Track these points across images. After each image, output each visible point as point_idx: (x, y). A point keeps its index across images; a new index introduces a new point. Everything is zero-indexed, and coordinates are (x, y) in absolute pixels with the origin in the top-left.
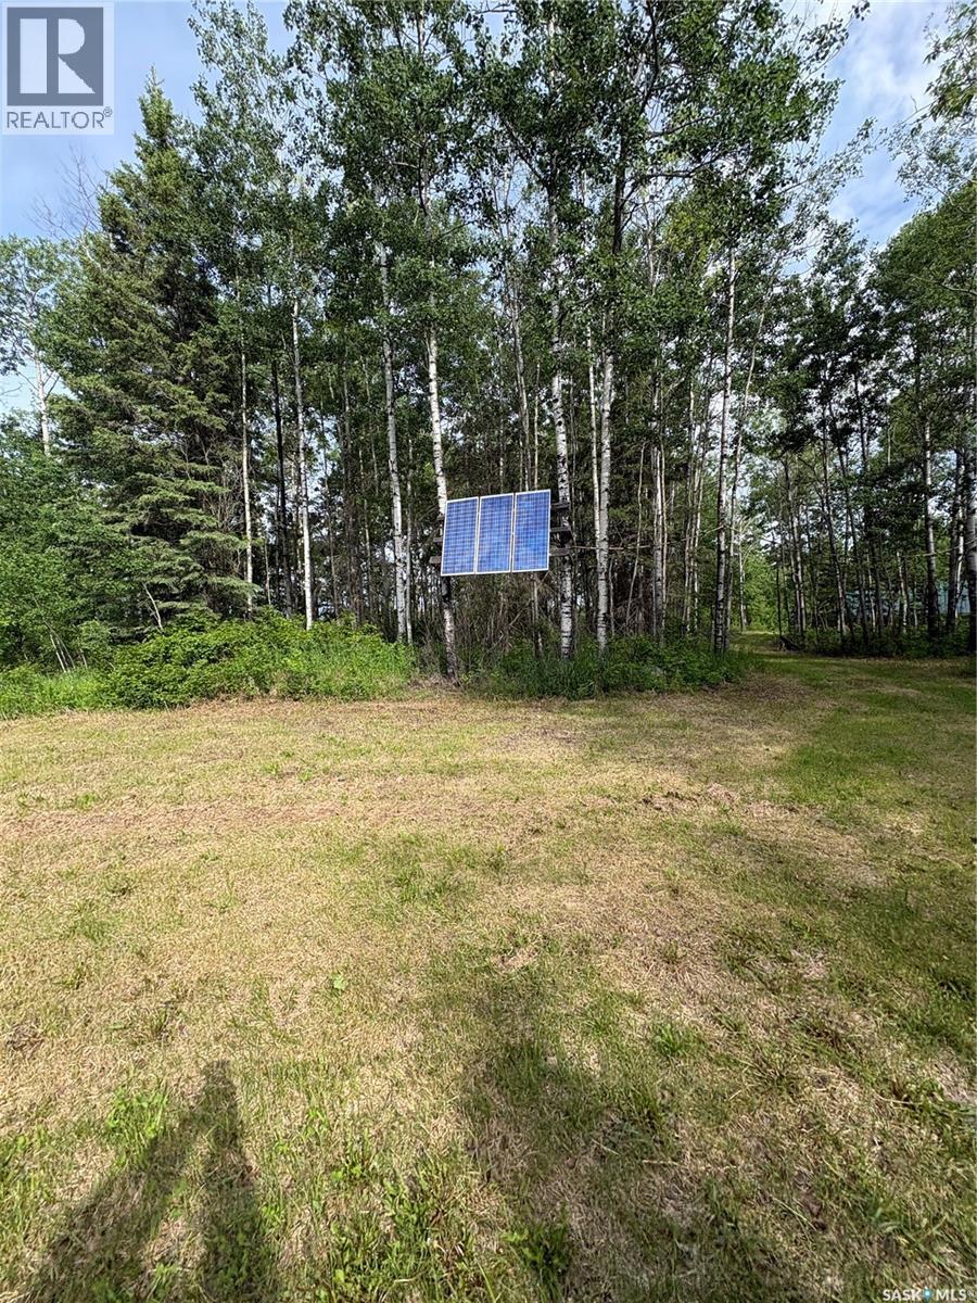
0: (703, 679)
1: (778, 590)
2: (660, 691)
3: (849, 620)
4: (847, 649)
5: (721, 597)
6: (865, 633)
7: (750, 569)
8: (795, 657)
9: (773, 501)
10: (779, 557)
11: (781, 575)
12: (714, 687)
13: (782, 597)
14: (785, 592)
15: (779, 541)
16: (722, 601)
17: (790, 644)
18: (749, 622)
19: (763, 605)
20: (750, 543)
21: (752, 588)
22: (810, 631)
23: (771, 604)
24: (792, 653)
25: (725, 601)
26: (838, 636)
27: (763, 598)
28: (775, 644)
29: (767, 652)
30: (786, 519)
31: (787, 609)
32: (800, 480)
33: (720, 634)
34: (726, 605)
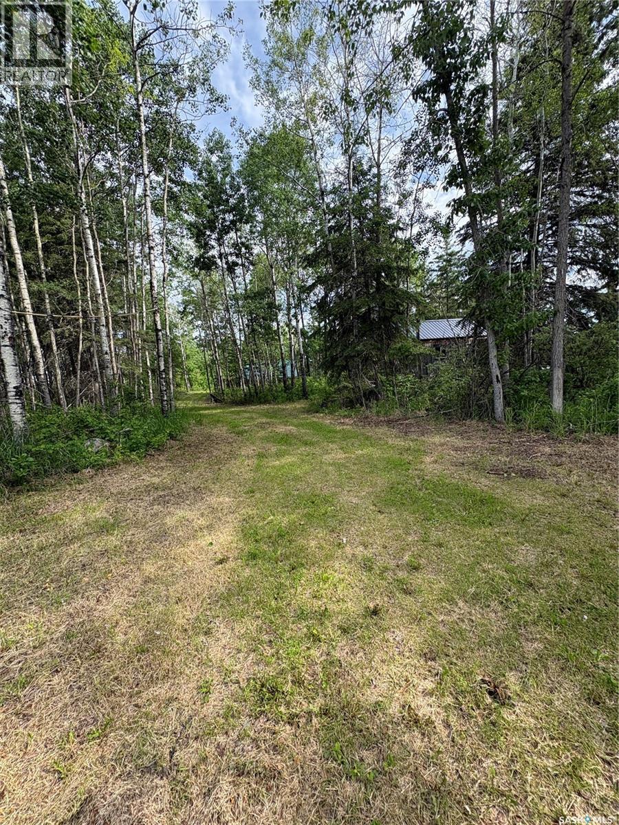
0: (148, 444)
1: (206, 366)
2: (99, 467)
3: (247, 382)
4: (247, 400)
5: (162, 368)
6: (256, 389)
7: (188, 352)
8: (221, 408)
9: (198, 307)
10: (204, 344)
11: (207, 356)
12: (160, 449)
13: (209, 369)
14: (210, 366)
15: (203, 334)
16: (164, 371)
17: (216, 399)
18: (191, 385)
19: (198, 375)
20: (186, 335)
21: (190, 364)
22: (227, 390)
23: (203, 374)
24: (219, 404)
25: (166, 371)
26: (242, 392)
27: (198, 370)
28: (207, 400)
29: (204, 405)
30: (206, 318)
31: (212, 376)
32: (212, 293)
33: (165, 398)
34: (167, 374)
